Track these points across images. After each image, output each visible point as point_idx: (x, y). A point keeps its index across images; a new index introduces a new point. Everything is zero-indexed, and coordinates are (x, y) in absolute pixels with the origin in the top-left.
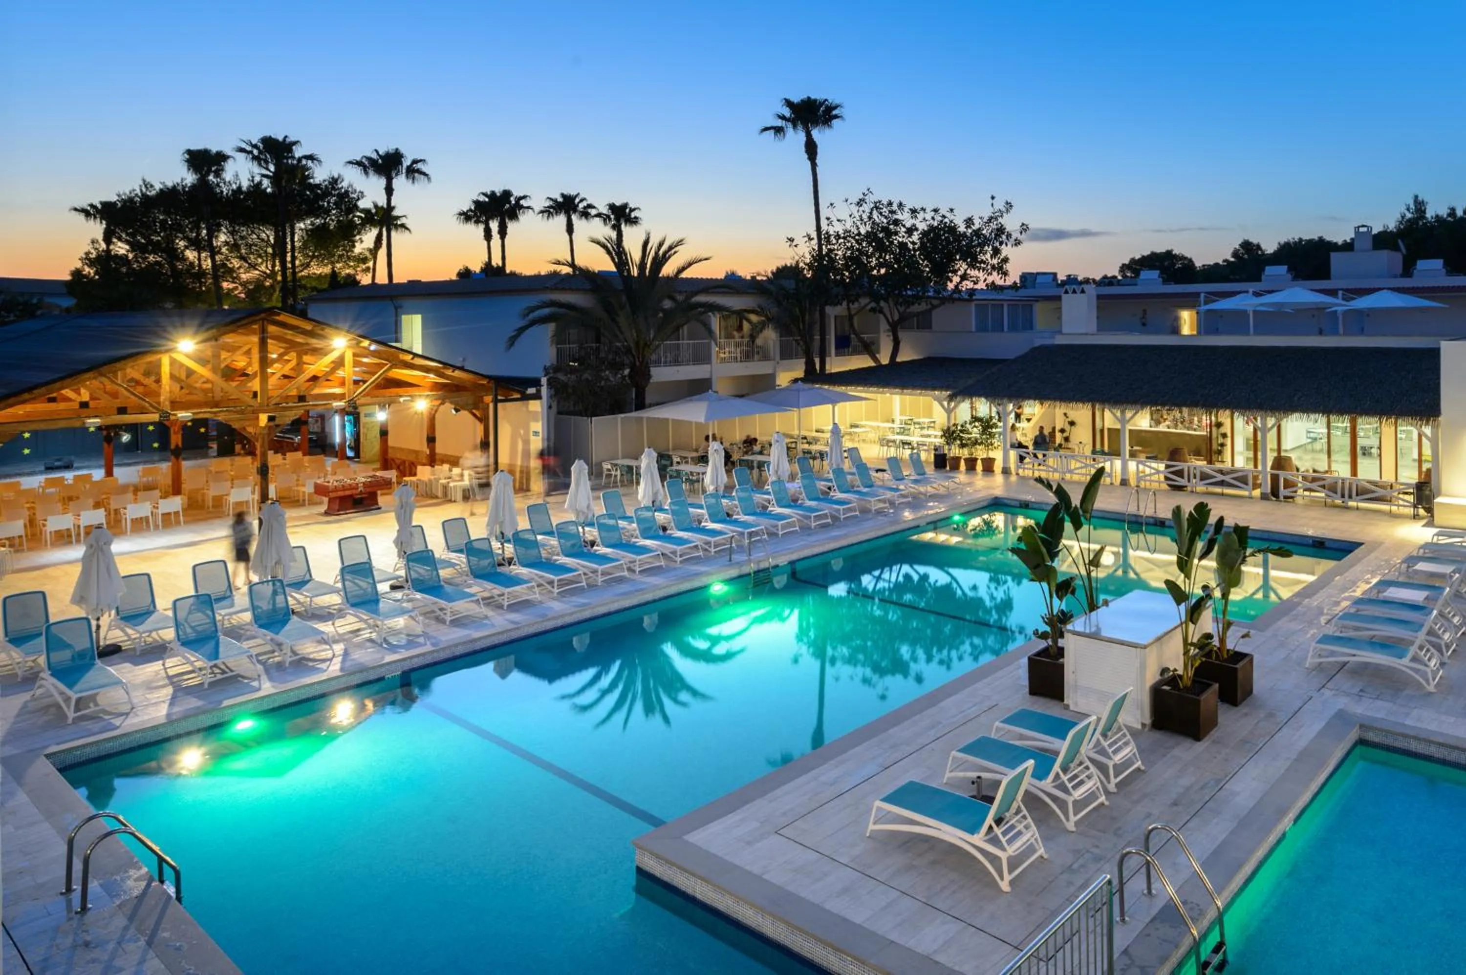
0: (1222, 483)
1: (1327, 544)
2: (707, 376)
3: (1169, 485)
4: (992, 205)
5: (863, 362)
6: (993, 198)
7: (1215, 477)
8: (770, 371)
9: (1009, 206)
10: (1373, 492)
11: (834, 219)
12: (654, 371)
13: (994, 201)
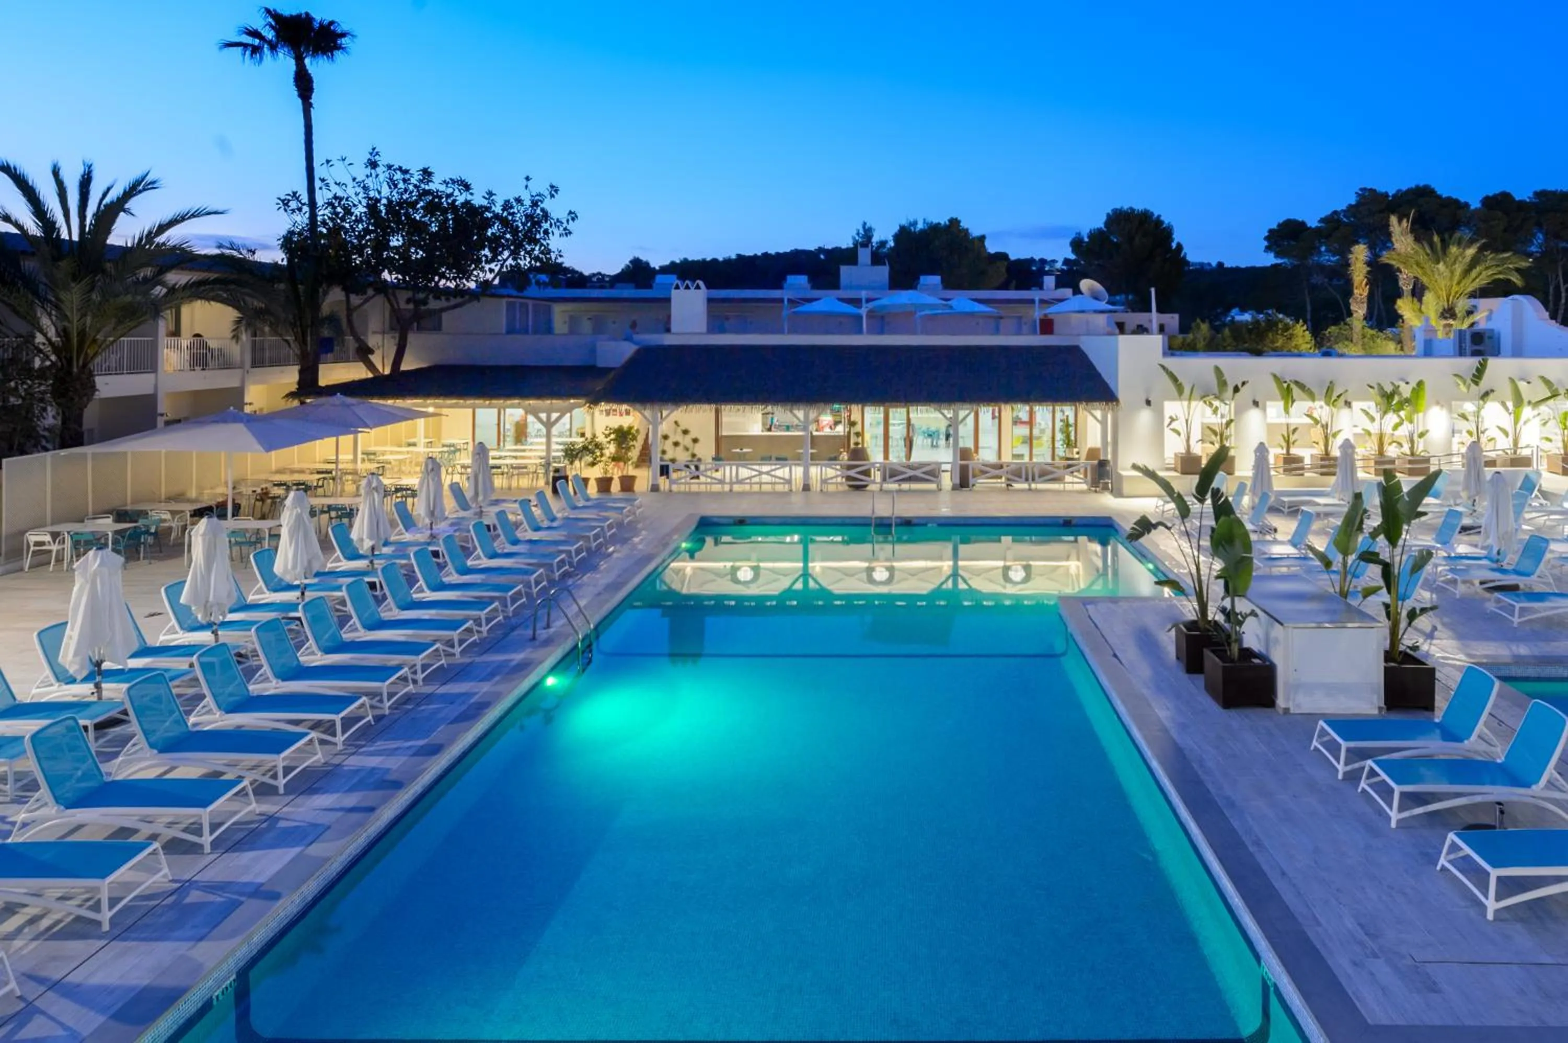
0: (910, 479)
1: (1074, 522)
2: (150, 391)
3: (850, 486)
4: (526, 187)
5: (356, 372)
6: (528, 179)
7: (905, 473)
8: (235, 383)
9: (554, 190)
10: (1052, 473)
11: (330, 181)
12: (99, 381)
13: (530, 183)
